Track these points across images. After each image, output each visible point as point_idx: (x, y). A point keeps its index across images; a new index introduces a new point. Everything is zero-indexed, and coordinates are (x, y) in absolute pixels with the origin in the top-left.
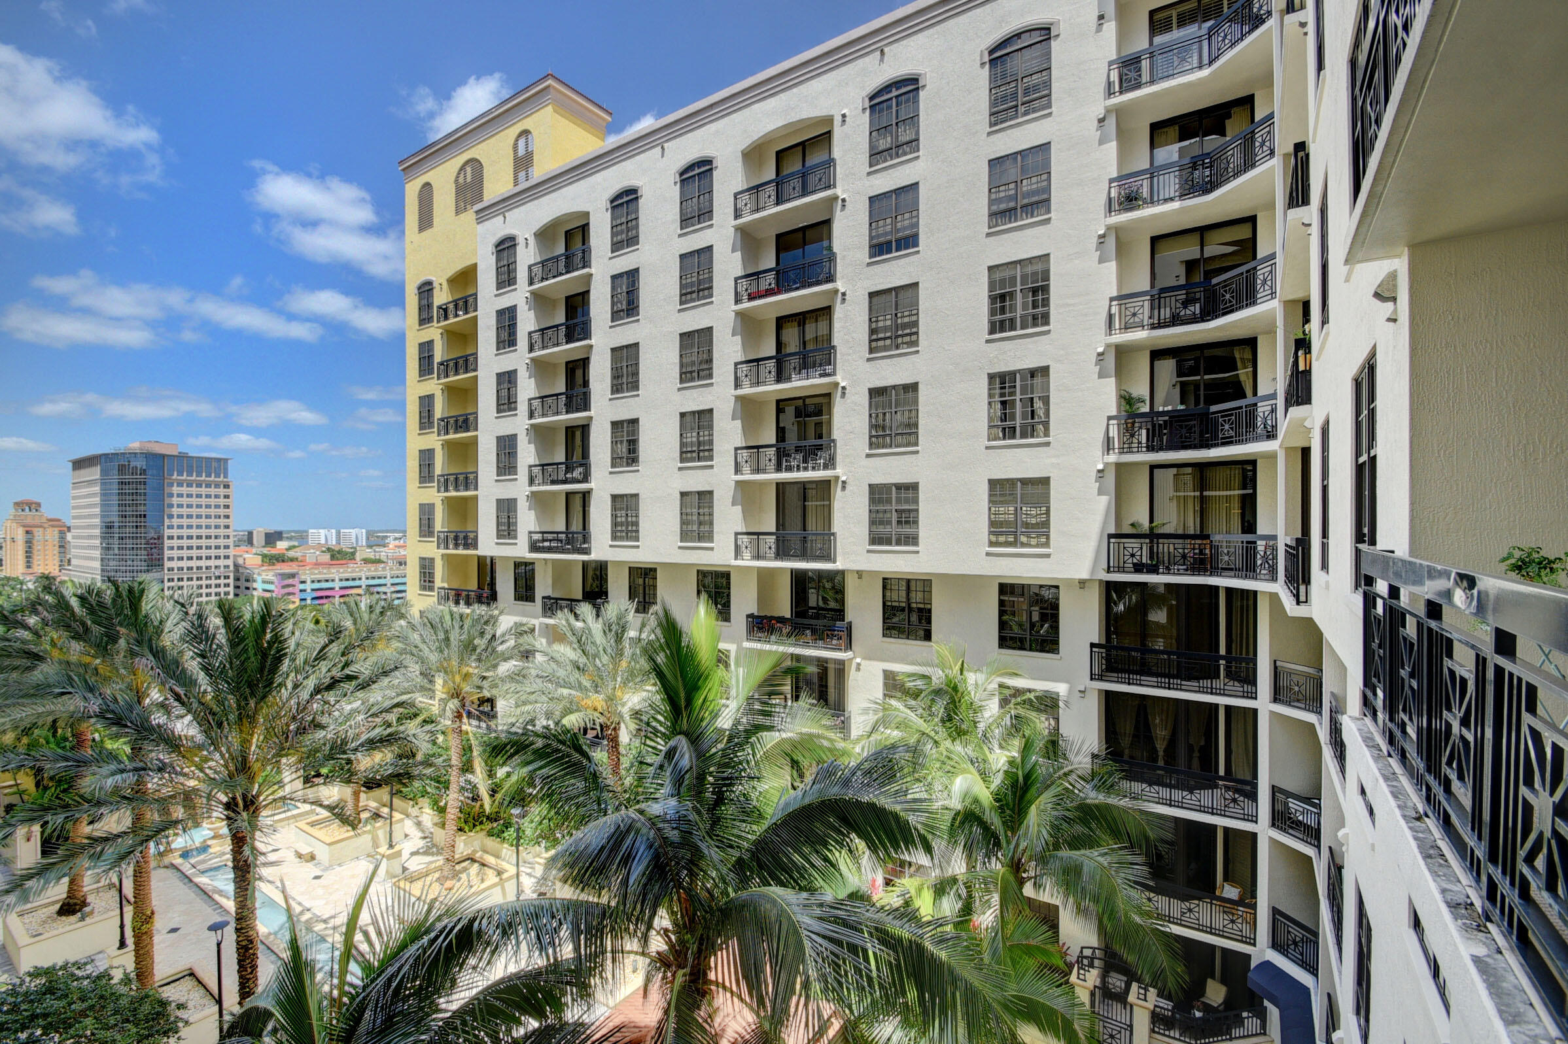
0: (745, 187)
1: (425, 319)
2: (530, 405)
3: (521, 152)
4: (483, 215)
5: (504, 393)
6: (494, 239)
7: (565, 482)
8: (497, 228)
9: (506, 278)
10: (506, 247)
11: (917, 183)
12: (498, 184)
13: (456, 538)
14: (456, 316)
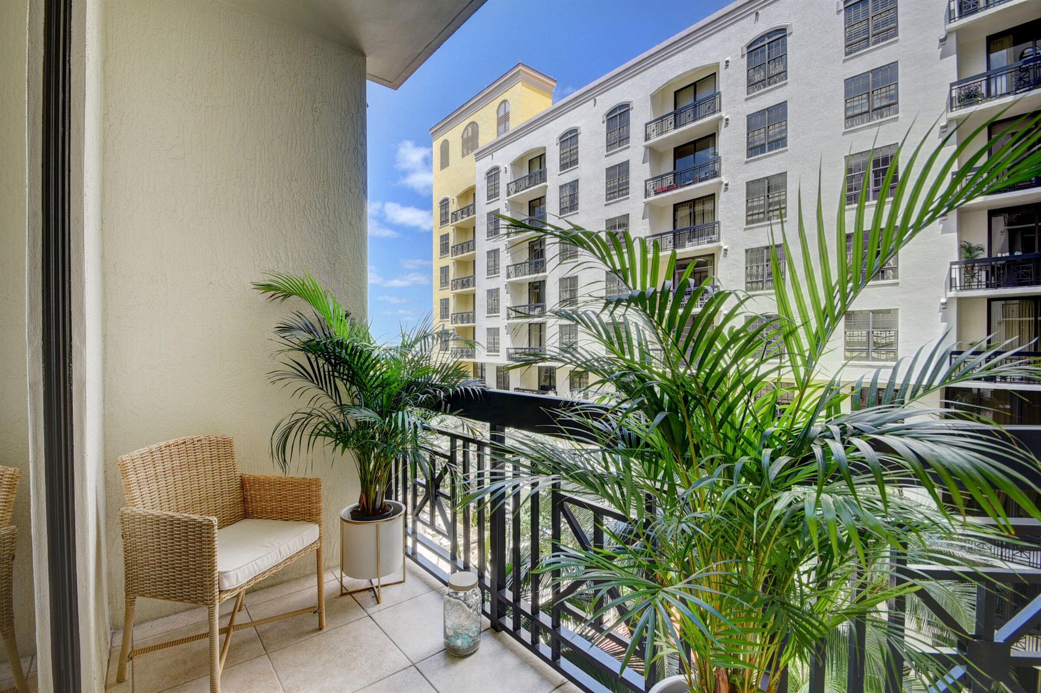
0: (653, 119)
1: (444, 222)
2: (508, 270)
3: (502, 113)
4: (479, 156)
5: (492, 263)
6: (486, 170)
7: (528, 317)
8: (487, 163)
9: (493, 195)
10: (493, 175)
11: (786, 102)
12: (487, 136)
13: (462, 351)
14: (462, 218)
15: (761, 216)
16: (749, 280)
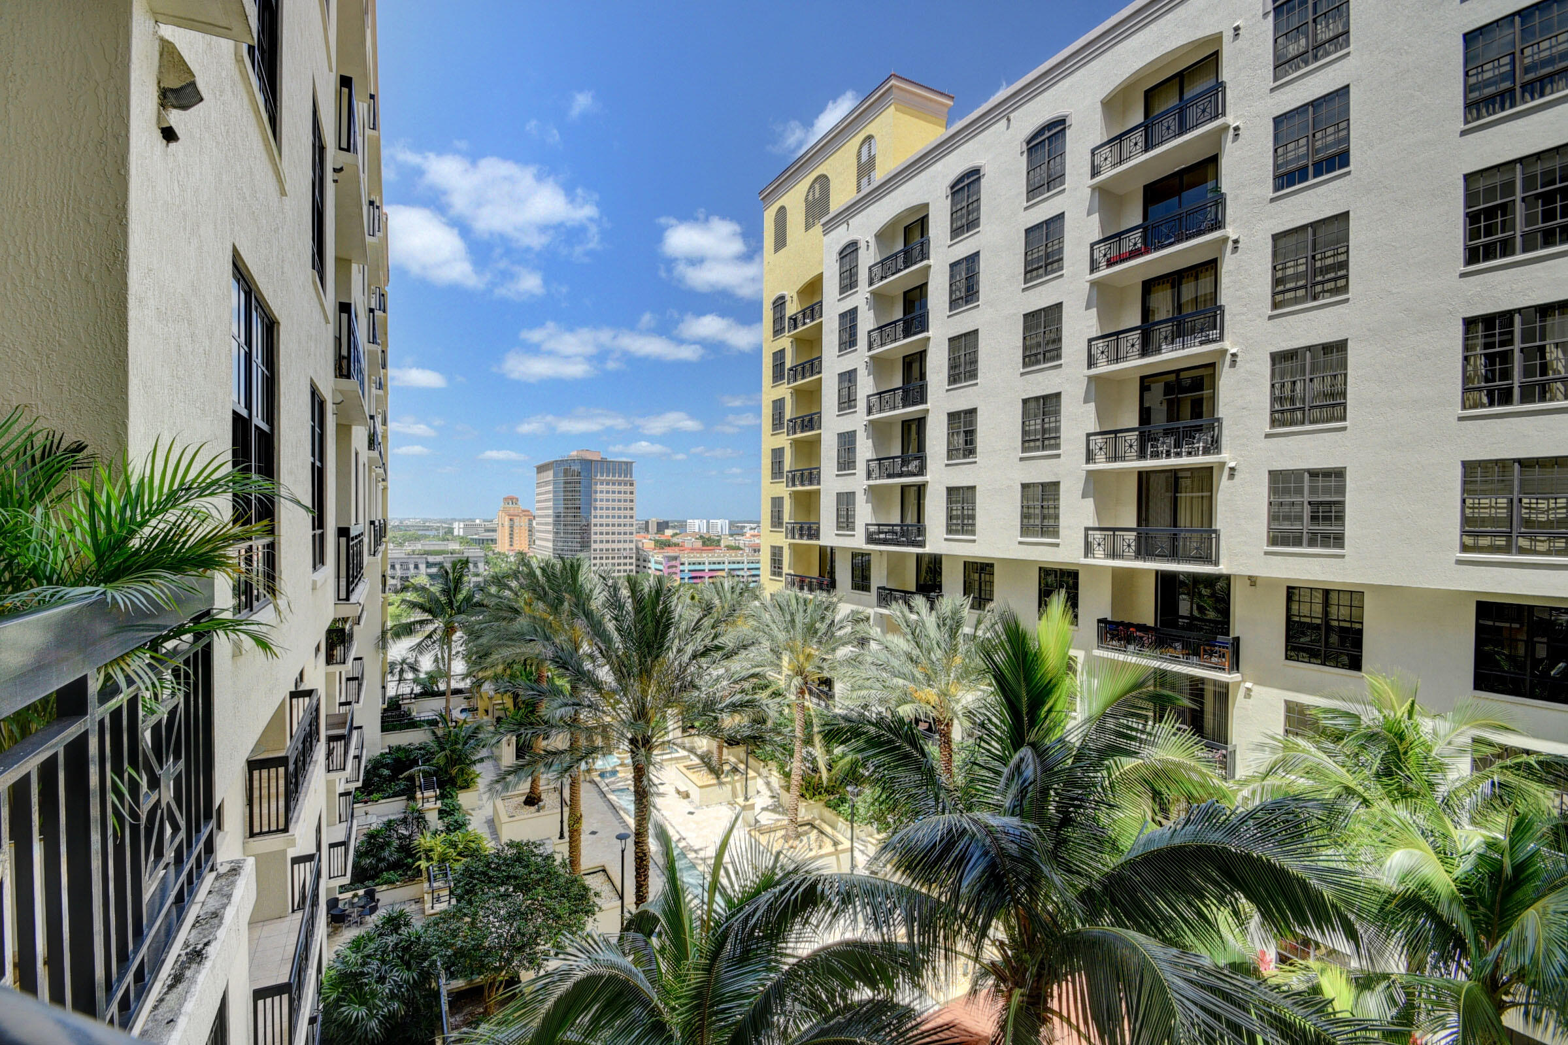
1: (778, 332)
2: (869, 401)
3: (864, 158)
4: (828, 228)
5: (845, 392)
6: (838, 248)
7: (901, 475)
8: (841, 236)
9: (848, 283)
10: (849, 252)
11: (1348, 86)
12: (842, 194)
13: (801, 529)
14: (804, 324)
15: (1301, 293)
16: (1277, 407)
